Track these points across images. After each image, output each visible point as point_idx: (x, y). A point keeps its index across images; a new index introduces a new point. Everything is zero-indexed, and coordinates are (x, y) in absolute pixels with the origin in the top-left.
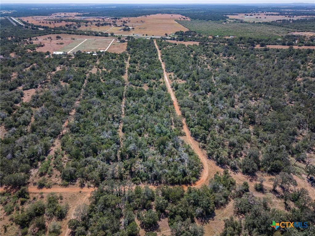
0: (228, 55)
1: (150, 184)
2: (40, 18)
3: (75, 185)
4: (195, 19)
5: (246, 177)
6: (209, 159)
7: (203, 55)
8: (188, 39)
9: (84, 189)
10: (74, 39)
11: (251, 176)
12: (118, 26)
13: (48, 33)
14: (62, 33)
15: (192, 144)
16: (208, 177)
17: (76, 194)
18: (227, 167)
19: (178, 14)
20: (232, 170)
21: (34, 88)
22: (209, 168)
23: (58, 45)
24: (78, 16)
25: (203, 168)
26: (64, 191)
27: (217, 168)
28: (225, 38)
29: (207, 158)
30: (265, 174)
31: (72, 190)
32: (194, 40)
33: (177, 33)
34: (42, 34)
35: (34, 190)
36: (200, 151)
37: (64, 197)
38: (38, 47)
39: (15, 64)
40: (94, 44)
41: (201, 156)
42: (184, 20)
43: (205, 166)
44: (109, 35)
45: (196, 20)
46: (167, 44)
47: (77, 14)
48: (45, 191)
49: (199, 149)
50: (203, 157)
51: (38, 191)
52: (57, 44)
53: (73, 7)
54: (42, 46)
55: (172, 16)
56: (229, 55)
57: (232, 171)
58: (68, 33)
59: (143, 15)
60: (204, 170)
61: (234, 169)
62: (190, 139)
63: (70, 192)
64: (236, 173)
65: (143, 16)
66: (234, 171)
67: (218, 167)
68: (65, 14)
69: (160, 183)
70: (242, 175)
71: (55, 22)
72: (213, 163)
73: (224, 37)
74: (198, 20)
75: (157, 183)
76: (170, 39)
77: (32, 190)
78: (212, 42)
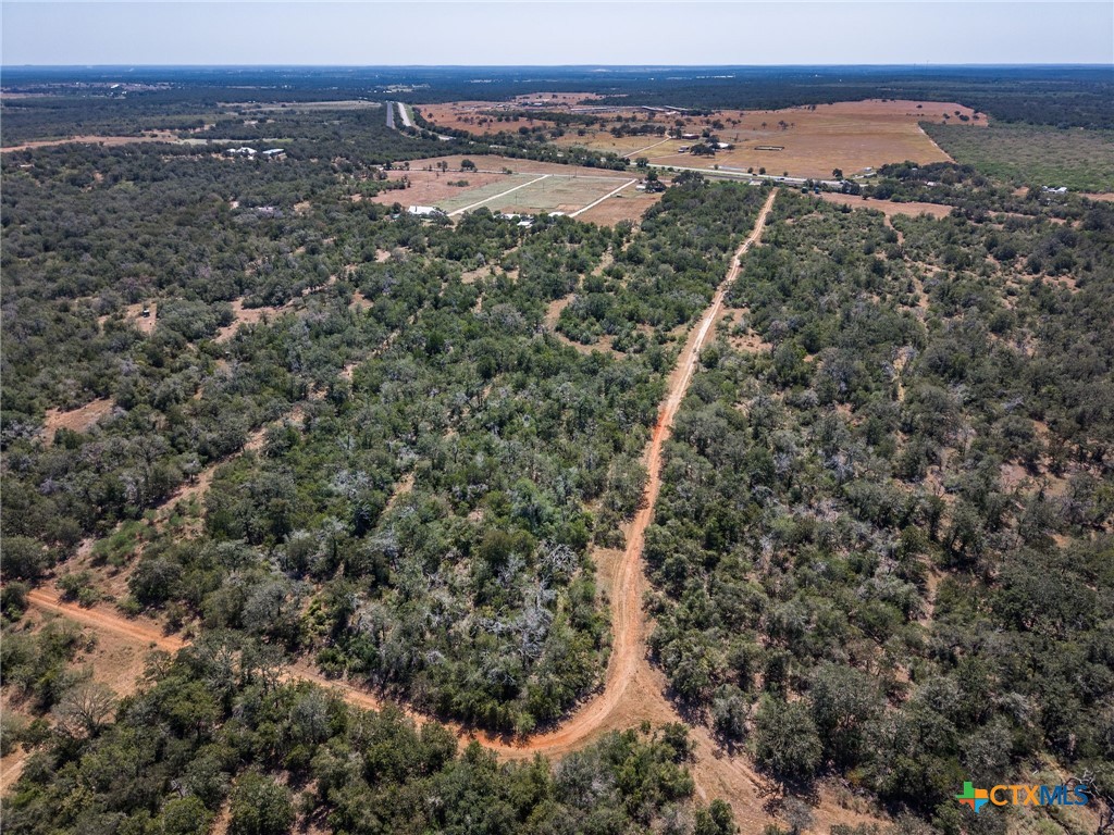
0: (1052, 269)
1: (372, 687)
2: (471, 108)
3: (156, 621)
4: (1009, 122)
5: (763, 784)
6: (650, 661)
7: (937, 257)
8: (915, 195)
9: (170, 638)
10: (510, 172)
11: (787, 785)
12: (683, 137)
13: (452, 151)
14: (491, 153)
15: (626, 586)
16: (594, 730)
17: (136, 648)
18: (702, 717)
19: (953, 101)
20: (717, 733)
21: (275, 305)
22: (626, 698)
23: (451, 187)
24: (588, 102)
25: (600, 690)
26: (117, 628)
27: (659, 706)
28: (1085, 201)
29: (646, 658)
30: (861, 800)
31: (137, 632)
32: (938, 197)
33: (885, 170)
34: (432, 154)
35: (47, 600)
36: (637, 623)
37: (102, 646)
38: (390, 189)
39: (282, 232)
40: (559, 191)
41: (627, 641)
42: (963, 123)
43: (617, 685)
44: (633, 164)
45: (1012, 125)
46: (812, 207)
47: (593, 96)
48: (71, 612)
49: (639, 612)
50: (632, 649)
51: (56, 607)
52: (449, 184)
53: (595, 76)
54: (403, 188)
55: (920, 107)
56: (1057, 268)
57: (717, 739)
58: (506, 154)
59: (806, 104)
60: (600, 699)
61: (729, 733)
62: (630, 564)
63: (128, 636)
64: (730, 752)
65: (803, 107)
66: (721, 744)
67: (669, 704)
68: (554, 96)
69: (406, 697)
70: (748, 771)
71: (500, 120)
72: (655, 680)
73: (1082, 195)
74: (1023, 124)
75: (394, 693)
76: (839, 191)
77: (40, 598)
78: (1016, 211)
